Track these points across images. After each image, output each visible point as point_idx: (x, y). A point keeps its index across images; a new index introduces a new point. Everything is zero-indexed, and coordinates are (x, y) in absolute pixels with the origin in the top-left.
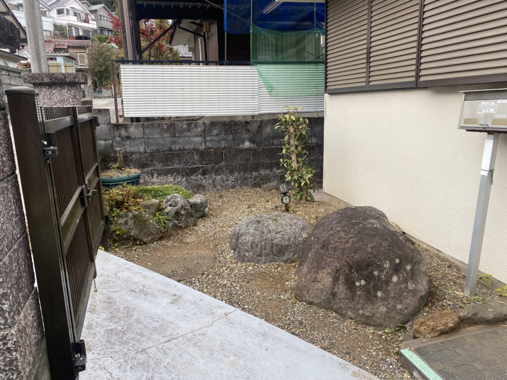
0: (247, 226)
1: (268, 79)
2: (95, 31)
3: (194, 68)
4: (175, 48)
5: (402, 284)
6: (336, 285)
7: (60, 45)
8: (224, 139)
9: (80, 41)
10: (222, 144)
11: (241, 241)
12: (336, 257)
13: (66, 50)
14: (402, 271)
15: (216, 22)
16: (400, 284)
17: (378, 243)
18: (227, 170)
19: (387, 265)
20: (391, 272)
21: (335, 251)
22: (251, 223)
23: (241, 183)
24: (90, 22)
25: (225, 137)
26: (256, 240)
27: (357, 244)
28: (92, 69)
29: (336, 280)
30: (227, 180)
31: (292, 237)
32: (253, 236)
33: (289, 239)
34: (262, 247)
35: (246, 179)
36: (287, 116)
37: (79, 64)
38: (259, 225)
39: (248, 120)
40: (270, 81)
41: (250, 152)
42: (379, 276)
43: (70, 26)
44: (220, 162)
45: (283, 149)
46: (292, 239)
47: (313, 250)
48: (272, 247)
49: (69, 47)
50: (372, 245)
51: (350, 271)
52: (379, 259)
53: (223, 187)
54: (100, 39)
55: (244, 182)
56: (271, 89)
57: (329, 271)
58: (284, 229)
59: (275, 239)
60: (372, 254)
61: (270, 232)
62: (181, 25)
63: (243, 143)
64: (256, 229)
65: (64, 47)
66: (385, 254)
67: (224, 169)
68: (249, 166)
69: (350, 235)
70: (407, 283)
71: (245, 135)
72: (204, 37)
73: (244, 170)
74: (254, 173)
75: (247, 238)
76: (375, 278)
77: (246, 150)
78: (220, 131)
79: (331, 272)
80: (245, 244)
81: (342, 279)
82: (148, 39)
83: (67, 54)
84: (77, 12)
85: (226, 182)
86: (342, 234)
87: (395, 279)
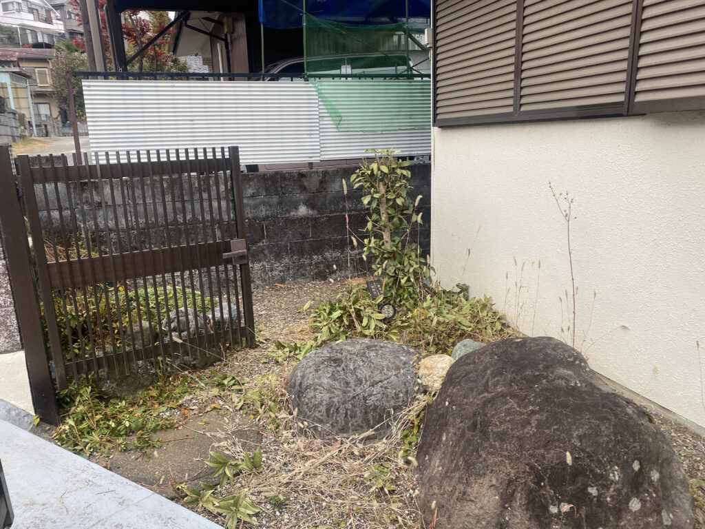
0: (317, 371)
1: (333, 103)
2: (62, 36)
3: (211, 85)
4: (182, 59)
5: (650, 515)
6: (507, 508)
7: (6, 56)
8: (264, 203)
9: (39, 50)
10: (262, 211)
11: (307, 400)
12: (506, 453)
13: (16, 64)
14: (646, 486)
15: (243, 16)
16: (646, 516)
17: (591, 428)
18: (270, 253)
19: (615, 475)
20: (625, 490)
21: (502, 441)
22: (323, 363)
23: (294, 274)
24: (54, 21)
25: (266, 200)
26: (336, 400)
27: (548, 428)
28: (58, 92)
29: (507, 499)
30: (272, 270)
31: (400, 391)
32: (329, 391)
33: (397, 395)
34: (346, 413)
35: (302, 266)
36: (374, 166)
37: (39, 85)
38: (338, 369)
39: (304, 170)
40: (337, 107)
41: (307, 223)
42: (599, 496)
43: (24, 28)
44: (260, 240)
45: (368, 221)
46: (401, 395)
47: (452, 430)
48: (366, 413)
49: (21, 59)
50: (581, 432)
51: (538, 484)
52: (599, 461)
53: (265, 281)
54: (68, 47)
55: (299, 272)
56: (338, 119)
57: (494, 482)
58: (386, 377)
59: (371, 395)
60: (583, 451)
61: (361, 384)
62: (189, 23)
63: (296, 208)
64: (333, 378)
65: (12, 59)
66: (610, 451)
67: (266, 252)
68: (307, 246)
69: (531, 408)
70: (659, 513)
71: (298, 195)
72: (225, 40)
73: (298, 252)
74: (315, 257)
75: (319, 396)
76: (591, 500)
77: (301, 219)
78: (257, 190)
79: (498, 485)
80: (316, 406)
81: (520, 499)
82: (137, 42)
83: (17, 69)
84: (33, 7)
85: (270, 273)
86: (513, 403)
87: (635, 505)
